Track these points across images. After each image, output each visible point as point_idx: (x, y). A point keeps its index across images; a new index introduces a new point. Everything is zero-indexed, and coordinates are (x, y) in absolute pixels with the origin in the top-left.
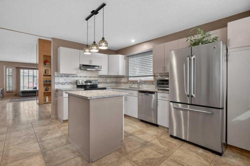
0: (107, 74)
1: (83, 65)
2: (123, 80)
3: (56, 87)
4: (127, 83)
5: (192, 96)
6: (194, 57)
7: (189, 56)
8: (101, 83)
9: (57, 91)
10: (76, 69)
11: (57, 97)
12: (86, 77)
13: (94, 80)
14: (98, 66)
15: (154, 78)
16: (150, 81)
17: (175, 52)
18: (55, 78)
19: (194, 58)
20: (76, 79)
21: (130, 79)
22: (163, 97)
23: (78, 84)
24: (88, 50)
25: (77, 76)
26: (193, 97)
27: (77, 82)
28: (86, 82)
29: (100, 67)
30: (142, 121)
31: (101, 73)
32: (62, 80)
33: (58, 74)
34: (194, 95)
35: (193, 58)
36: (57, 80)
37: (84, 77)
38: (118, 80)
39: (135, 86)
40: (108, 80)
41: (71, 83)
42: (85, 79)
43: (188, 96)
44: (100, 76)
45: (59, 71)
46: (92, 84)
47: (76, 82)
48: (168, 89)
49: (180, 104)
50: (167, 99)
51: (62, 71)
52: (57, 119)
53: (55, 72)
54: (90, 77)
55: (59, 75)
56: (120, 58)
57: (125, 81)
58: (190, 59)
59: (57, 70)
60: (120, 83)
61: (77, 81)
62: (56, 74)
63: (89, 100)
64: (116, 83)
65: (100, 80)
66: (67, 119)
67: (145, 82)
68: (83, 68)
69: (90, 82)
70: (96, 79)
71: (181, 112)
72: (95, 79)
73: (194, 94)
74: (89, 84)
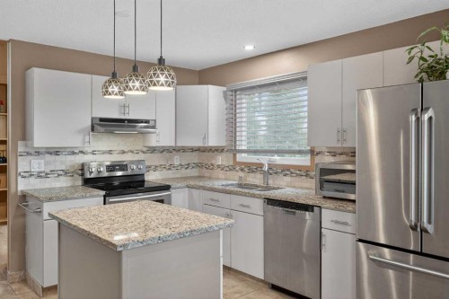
0: (173, 144)
1: (102, 120)
2: (220, 160)
3: (22, 185)
4: (232, 168)
5: (424, 230)
6: (430, 113)
7: (415, 110)
8: (156, 168)
9: (24, 197)
10: (81, 131)
11: (24, 215)
12: (110, 152)
13: (132, 162)
14: (147, 122)
15: (312, 160)
16: (299, 168)
17: (373, 94)
18: (19, 158)
19: (430, 118)
20: (80, 159)
21: (242, 157)
22: (337, 222)
23: (88, 176)
24: (116, 89)
25: (86, 149)
26: (427, 231)
27: (83, 167)
28: (111, 168)
29: (151, 123)
30: (275, 288)
31: (154, 141)
32: (37, 165)
33: (26, 146)
34: (430, 228)
35: (426, 117)
36: (23, 164)
37: (104, 153)
38: (205, 158)
39: (256, 179)
40: (177, 160)
41: (66, 173)
42: (108, 159)
43: (414, 228)
44: (153, 150)
45: (32, 140)
46: (129, 172)
47: (82, 170)
48: (352, 197)
49: (386, 250)
50: (349, 229)
51: (40, 139)
52: (25, 280)
53: (20, 143)
54: (123, 152)
55: (32, 151)
56: (212, 95)
57: (226, 163)
58: (418, 119)
59: (24, 134)
60: (211, 167)
61: (83, 165)
62: (21, 149)
63: (120, 252)
64: (199, 166)
65: (152, 160)
66: (55, 282)
67: (286, 170)
68: (102, 129)
69: (123, 167)
70: (141, 156)
71: (391, 273)
72: (136, 157)
73: (429, 222)
74: (119, 173)
